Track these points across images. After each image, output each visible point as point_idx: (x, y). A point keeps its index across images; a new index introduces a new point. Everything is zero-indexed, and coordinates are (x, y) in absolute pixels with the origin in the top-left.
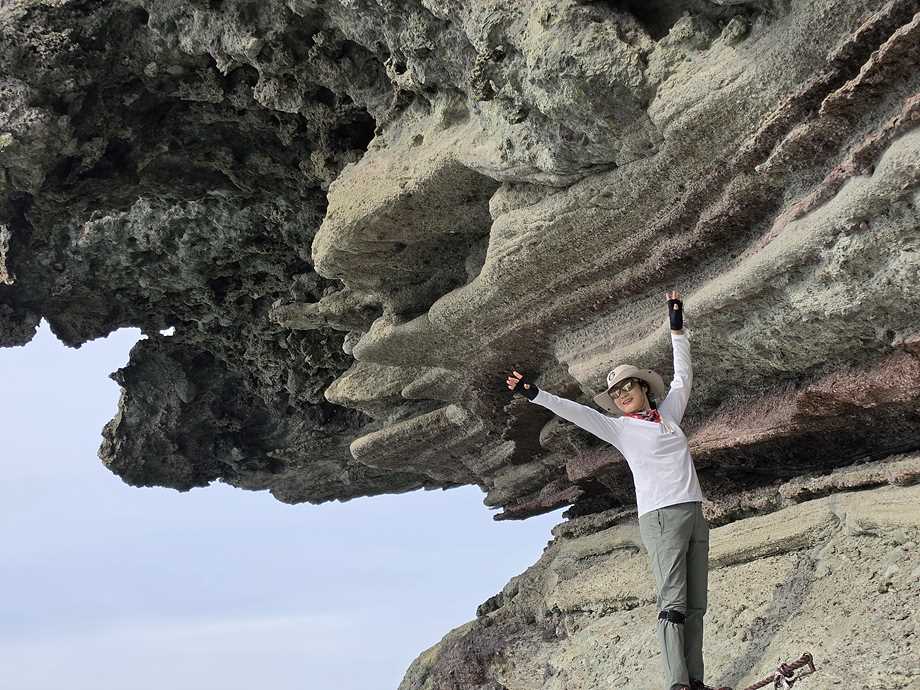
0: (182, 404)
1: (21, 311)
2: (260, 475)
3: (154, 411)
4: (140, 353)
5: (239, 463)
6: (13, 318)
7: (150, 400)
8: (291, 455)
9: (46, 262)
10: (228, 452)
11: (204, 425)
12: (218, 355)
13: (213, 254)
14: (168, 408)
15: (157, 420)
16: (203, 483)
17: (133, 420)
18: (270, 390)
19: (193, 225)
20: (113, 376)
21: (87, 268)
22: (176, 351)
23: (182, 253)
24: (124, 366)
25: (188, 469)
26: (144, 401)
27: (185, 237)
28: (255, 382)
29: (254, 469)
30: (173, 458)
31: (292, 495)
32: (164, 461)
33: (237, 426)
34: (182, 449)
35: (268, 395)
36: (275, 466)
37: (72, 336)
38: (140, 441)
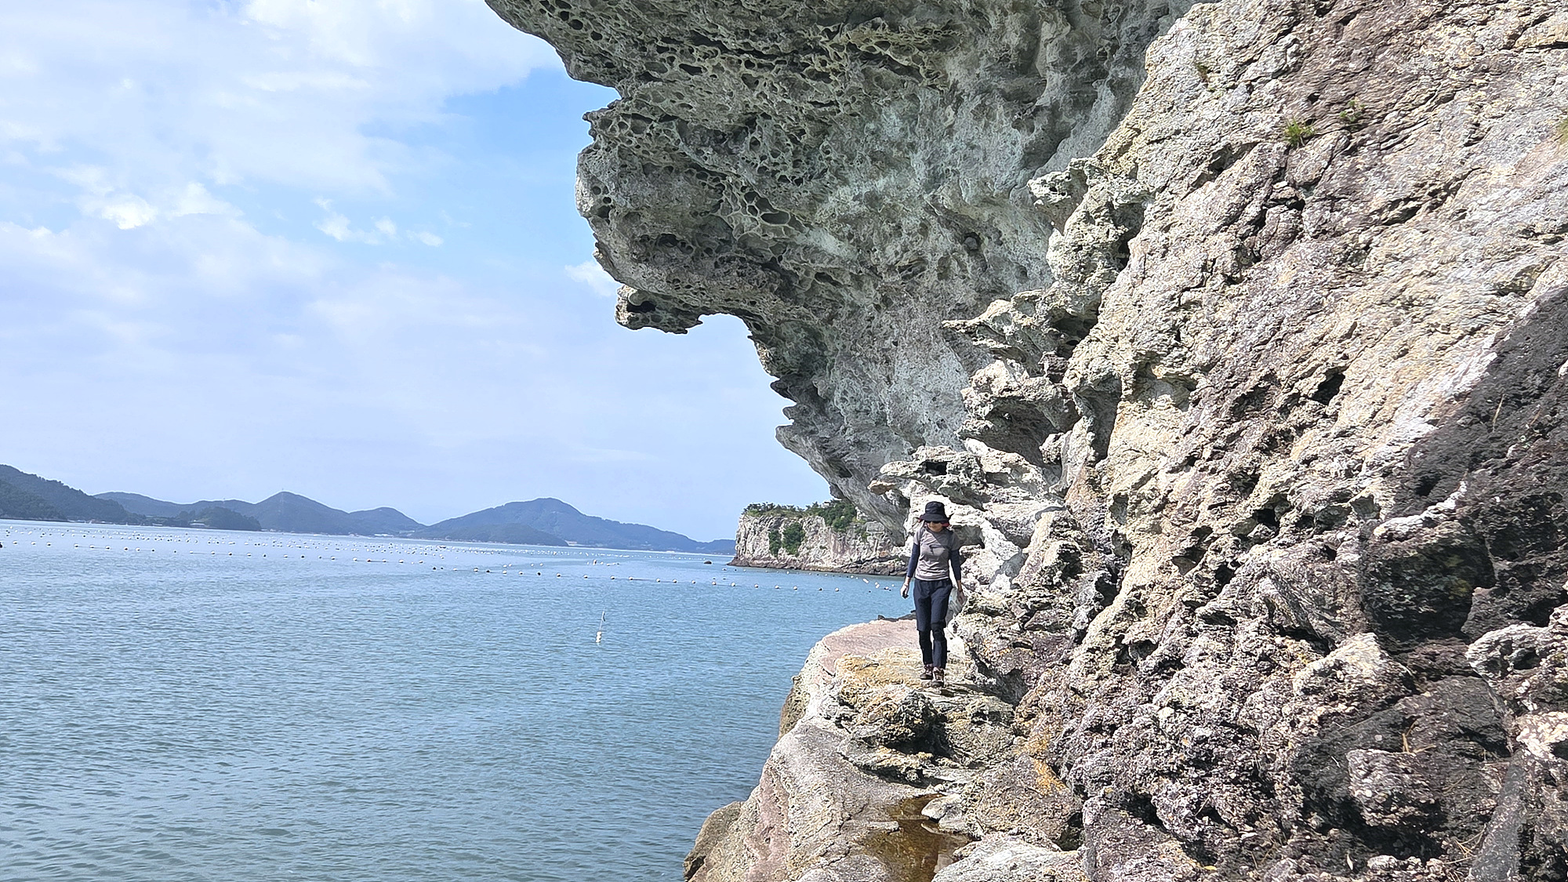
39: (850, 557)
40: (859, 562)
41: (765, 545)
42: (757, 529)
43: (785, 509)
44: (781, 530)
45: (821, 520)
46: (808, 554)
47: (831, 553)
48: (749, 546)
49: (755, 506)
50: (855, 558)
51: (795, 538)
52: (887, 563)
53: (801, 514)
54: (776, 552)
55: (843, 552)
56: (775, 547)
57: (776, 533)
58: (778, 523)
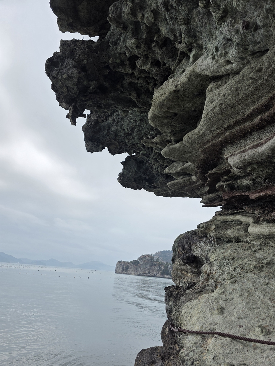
0: (136, 171)
1: (99, 144)
2: (151, 189)
3: (129, 172)
4: (128, 158)
5: (147, 186)
6: (97, 145)
7: (129, 169)
8: (158, 185)
9: (105, 133)
10: (145, 183)
11: (140, 176)
12: (144, 161)
13: (142, 135)
14: (133, 171)
15: (130, 174)
16: (140, 189)
17: (125, 173)
18: (155, 170)
19: (138, 127)
20: (121, 163)
21: (114, 136)
22: (135, 159)
23: (135, 134)
24: (124, 161)
25: (136, 185)
26: (128, 169)
27: (136, 130)
28: (152, 168)
29: (150, 187)
30: (133, 183)
31: (158, 194)
32: (131, 183)
33: (147, 178)
34: (135, 181)
35: (154, 171)
36: (155, 187)
37: (113, 152)
38: (126, 178)
40: (139, 274)
41: (121, 270)
42: (120, 266)
43: (126, 262)
45: (132, 264)
46: (129, 272)
47: (134, 272)
48: (118, 270)
49: (120, 261)
51: (127, 269)
52: (145, 274)
53: (129, 263)
55: (136, 272)
56: (123, 270)
57: (123, 267)
58: (124, 265)
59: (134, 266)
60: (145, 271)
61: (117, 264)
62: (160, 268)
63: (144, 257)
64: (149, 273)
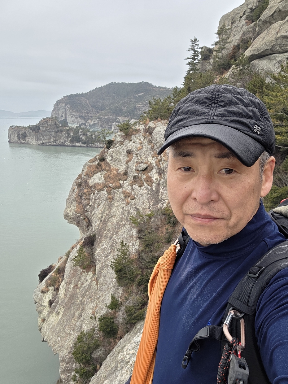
39: (40, 142)
40: (42, 143)
41: (16, 138)
42: (13, 133)
43: (21, 127)
44: (20, 133)
45: (31, 131)
46: (28, 140)
47: (34, 141)
48: (12, 138)
49: (12, 126)
50: (41, 142)
51: (24, 136)
52: (50, 143)
53: (25, 128)
54: (20, 139)
55: (38, 140)
56: (19, 138)
57: (19, 134)
58: (19, 131)
59: (34, 133)
60: (50, 139)
61: (9, 130)
62: (69, 134)
63: (45, 122)
64: (55, 141)
